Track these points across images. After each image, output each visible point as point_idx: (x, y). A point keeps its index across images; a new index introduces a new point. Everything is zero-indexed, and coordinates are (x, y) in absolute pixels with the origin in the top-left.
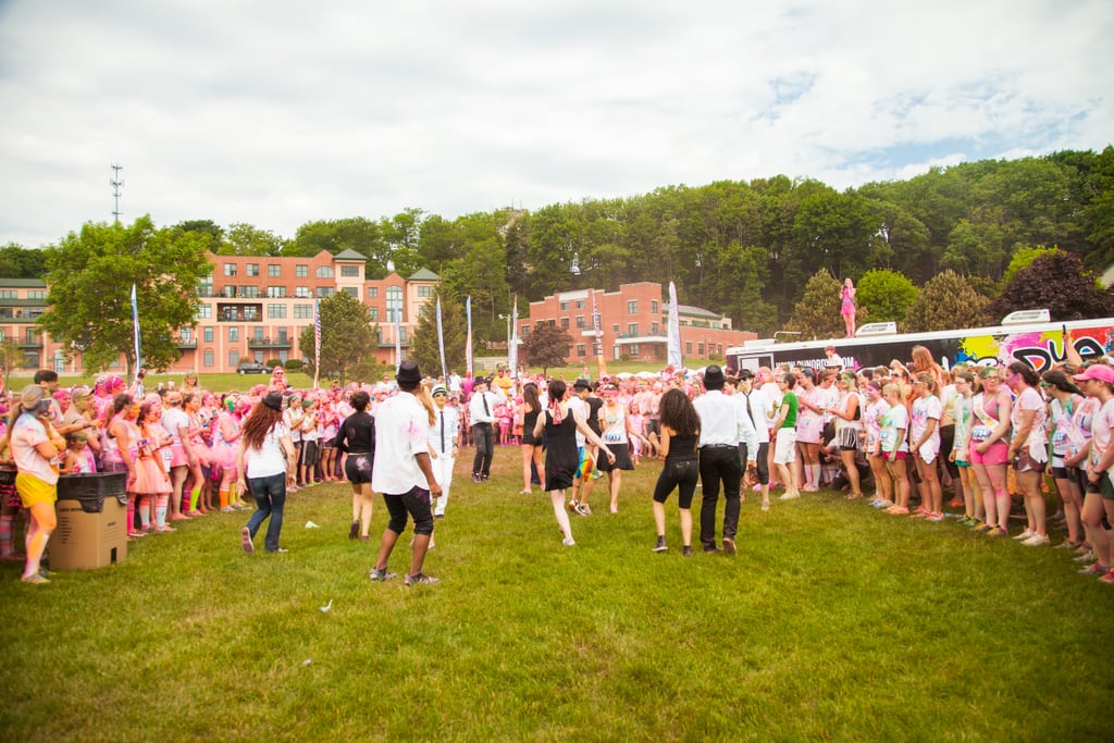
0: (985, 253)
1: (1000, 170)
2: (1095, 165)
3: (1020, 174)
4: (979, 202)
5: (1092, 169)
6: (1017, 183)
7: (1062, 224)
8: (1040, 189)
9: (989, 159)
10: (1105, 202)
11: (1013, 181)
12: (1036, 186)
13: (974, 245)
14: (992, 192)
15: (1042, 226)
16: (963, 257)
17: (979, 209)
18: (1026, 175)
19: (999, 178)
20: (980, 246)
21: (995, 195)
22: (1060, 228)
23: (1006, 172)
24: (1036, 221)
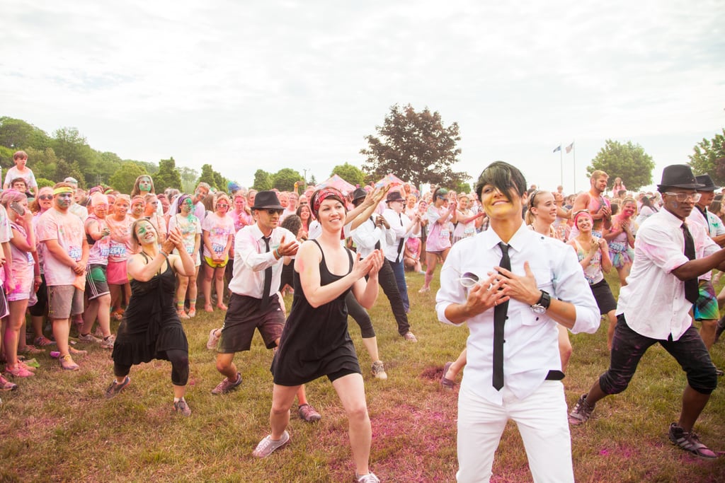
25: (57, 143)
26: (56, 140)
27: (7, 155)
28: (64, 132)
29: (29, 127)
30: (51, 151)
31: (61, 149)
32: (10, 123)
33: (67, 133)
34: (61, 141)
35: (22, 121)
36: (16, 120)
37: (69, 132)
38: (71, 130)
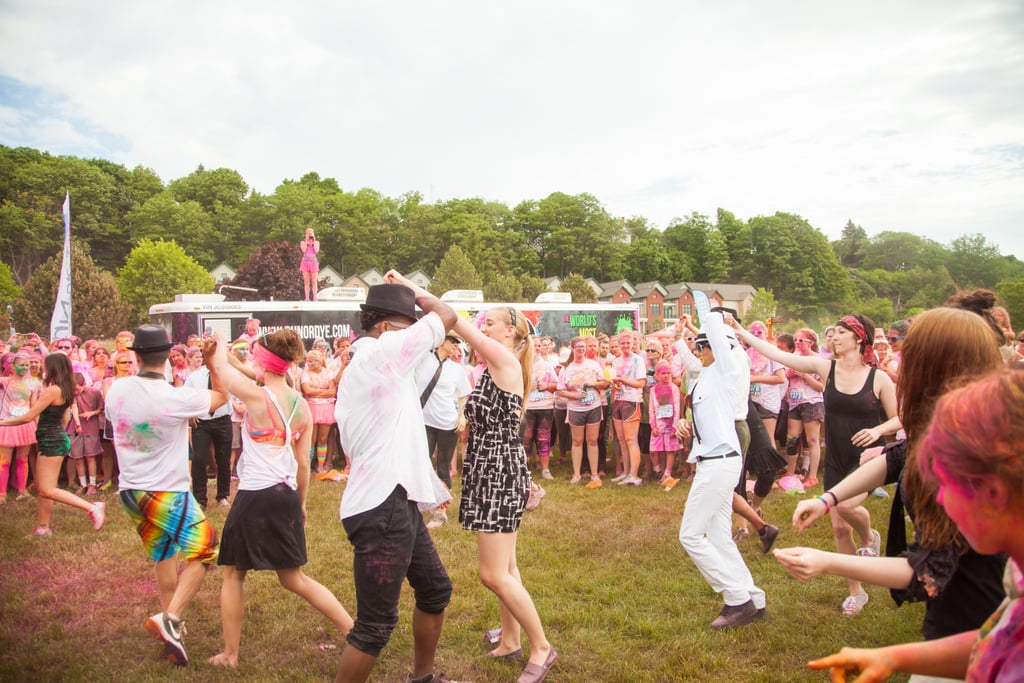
0: (32, 239)
1: (45, 161)
2: (128, 179)
3: (70, 170)
4: (24, 187)
5: (125, 181)
6: (66, 177)
7: (103, 224)
8: (88, 188)
9: (33, 148)
10: (144, 211)
11: (62, 175)
12: (83, 185)
13: (21, 229)
14: (40, 180)
15: (87, 222)
16: (8, 240)
17: (26, 194)
18: (75, 172)
19: (48, 170)
20: (28, 230)
21: (43, 184)
22: (101, 227)
23: (52, 165)
24: (82, 217)
25: (956, 258)
26: (955, 254)
27: (886, 280)
28: (964, 242)
29: (916, 241)
30: (944, 270)
31: (960, 265)
32: (892, 238)
33: (967, 242)
34: (959, 255)
35: (906, 234)
36: (899, 234)
37: (971, 240)
38: (973, 239)
